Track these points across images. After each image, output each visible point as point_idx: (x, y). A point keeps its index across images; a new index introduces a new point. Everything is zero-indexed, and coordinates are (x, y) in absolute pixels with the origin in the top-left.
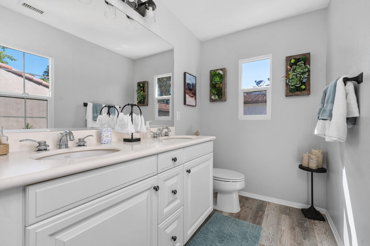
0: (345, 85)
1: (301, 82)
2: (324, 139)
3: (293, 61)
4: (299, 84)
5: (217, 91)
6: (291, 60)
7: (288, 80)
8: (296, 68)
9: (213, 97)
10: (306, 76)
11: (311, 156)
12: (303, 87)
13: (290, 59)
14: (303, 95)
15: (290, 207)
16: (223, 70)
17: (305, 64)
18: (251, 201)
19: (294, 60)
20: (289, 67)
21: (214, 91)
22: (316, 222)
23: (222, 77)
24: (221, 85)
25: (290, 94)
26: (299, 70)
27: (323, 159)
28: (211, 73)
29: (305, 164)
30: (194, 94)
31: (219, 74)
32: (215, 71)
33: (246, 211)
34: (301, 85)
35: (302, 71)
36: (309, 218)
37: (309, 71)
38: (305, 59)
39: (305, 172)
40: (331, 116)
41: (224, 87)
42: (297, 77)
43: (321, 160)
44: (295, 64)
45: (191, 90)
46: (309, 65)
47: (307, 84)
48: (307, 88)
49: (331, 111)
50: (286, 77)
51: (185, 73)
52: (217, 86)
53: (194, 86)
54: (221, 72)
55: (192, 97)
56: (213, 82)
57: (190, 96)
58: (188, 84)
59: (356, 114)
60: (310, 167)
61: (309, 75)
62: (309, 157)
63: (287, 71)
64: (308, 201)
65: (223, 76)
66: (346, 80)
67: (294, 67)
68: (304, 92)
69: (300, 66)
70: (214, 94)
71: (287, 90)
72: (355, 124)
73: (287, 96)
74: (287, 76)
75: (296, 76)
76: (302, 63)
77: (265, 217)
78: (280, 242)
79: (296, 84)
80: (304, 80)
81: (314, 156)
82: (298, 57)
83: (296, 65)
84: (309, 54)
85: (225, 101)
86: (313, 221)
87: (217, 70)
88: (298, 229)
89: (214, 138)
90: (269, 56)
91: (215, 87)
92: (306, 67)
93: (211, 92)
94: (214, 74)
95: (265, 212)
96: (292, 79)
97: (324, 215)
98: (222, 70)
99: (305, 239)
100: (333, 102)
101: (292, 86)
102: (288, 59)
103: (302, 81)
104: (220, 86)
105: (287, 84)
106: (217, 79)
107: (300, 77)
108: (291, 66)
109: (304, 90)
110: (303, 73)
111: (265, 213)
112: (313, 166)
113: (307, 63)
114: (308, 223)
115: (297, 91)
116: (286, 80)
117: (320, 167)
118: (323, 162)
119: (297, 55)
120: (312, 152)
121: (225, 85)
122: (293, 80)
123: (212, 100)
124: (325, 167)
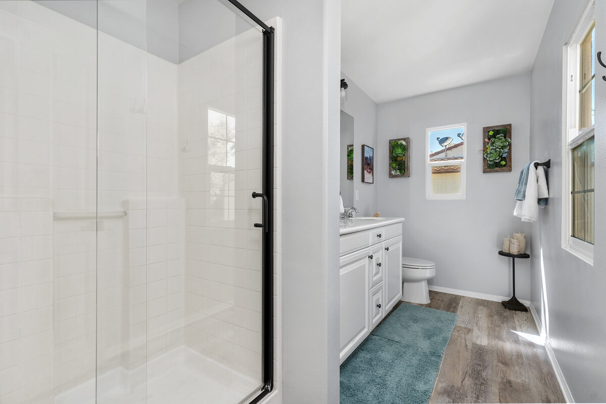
0: (536, 169)
1: (501, 157)
2: (521, 219)
3: (491, 133)
4: (499, 159)
5: (399, 165)
6: (489, 132)
7: (485, 154)
8: (494, 141)
9: (393, 172)
10: (506, 150)
11: (512, 240)
12: (503, 163)
13: (488, 130)
14: (503, 171)
15: (488, 301)
16: (407, 140)
17: (505, 137)
18: (442, 295)
19: (493, 132)
20: (486, 140)
21: (394, 165)
22: (517, 312)
23: (405, 149)
24: (404, 157)
25: (489, 170)
26: (498, 144)
27: (526, 244)
28: (390, 143)
29: (506, 250)
30: (372, 169)
31: (402, 144)
32: (395, 140)
33: (437, 303)
34: (501, 161)
35: (501, 145)
36: (510, 309)
37: (510, 145)
38: (504, 132)
39: (507, 258)
40: (524, 196)
41: (408, 161)
42: (496, 152)
43: (523, 245)
44: (494, 136)
45: (369, 164)
46: (510, 138)
47: (508, 160)
48: (508, 163)
49: (525, 192)
50: (484, 151)
51: (363, 146)
52: (399, 159)
53: (371, 159)
54: (404, 143)
55: (370, 172)
56: (394, 154)
57: (367, 171)
58: (367, 158)
59: (546, 196)
60: (511, 253)
61: (510, 149)
62: (510, 241)
63: (485, 144)
64: (510, 293)
65: (406, 147)
66: (537, 165)
67: (493, 140)
68: (504, 168)
69: (500, 139)
70: (395, 169)
71: (485, 165)
72: (547, 204)
73: (484, 172)
74: (485, 149)
75: (495, 150)
76: (502, 136)
77: (459, 308)
78: (477, 324)
79: (495, 159)
80: (504, 155)
81: (515, 240)
82: (497, 129)
83: (495, 138)
84: (510, 125)
85: (409, 177)
86: (514, 311)
87: (399, 140)
88: (496, 317)
89: (403, 219)
90: (463, 125)
91: (396, 160)
92: (506, 141)
93: (390, 165)
94: (394, 145)
95: (459, 303)
96: (491, 153)
97: (529, 307)
98: (404, 139)
99: (503, 323)
100: (526, 184)
101: (490, 161)
102: (486, 130)
103: (502, 155)
104: (403, 159)
105: (484, 159)
106: (399, 151)
107: (500, 152)
108: (489, 139)
109: (505, 165)
110: (503, 147)
111: (460, 305)
112: (515, 251)
113: (507, 135)
114: (508, 313)
115: (496, 166)
116: (484, 154)
117: (522, 253)
118: (526, 248)
119: (496, 126)
120: (514, 236)
121: (408, 157)
122: (492, 155)
123: (391, 176)
124: (528, 252)
